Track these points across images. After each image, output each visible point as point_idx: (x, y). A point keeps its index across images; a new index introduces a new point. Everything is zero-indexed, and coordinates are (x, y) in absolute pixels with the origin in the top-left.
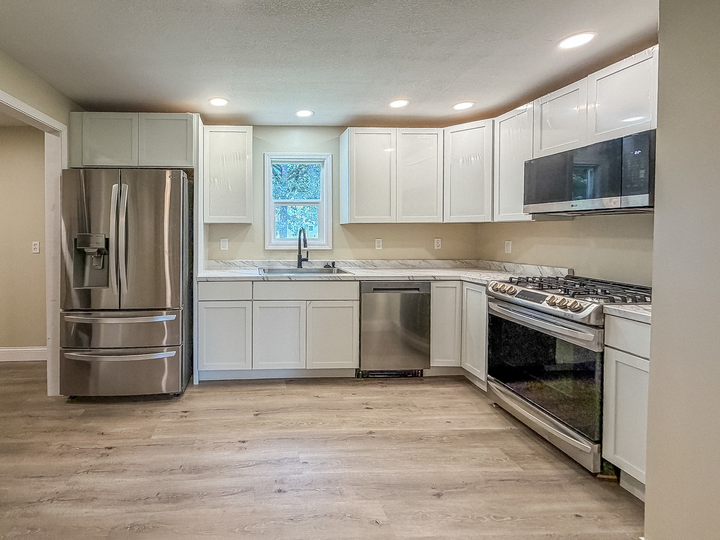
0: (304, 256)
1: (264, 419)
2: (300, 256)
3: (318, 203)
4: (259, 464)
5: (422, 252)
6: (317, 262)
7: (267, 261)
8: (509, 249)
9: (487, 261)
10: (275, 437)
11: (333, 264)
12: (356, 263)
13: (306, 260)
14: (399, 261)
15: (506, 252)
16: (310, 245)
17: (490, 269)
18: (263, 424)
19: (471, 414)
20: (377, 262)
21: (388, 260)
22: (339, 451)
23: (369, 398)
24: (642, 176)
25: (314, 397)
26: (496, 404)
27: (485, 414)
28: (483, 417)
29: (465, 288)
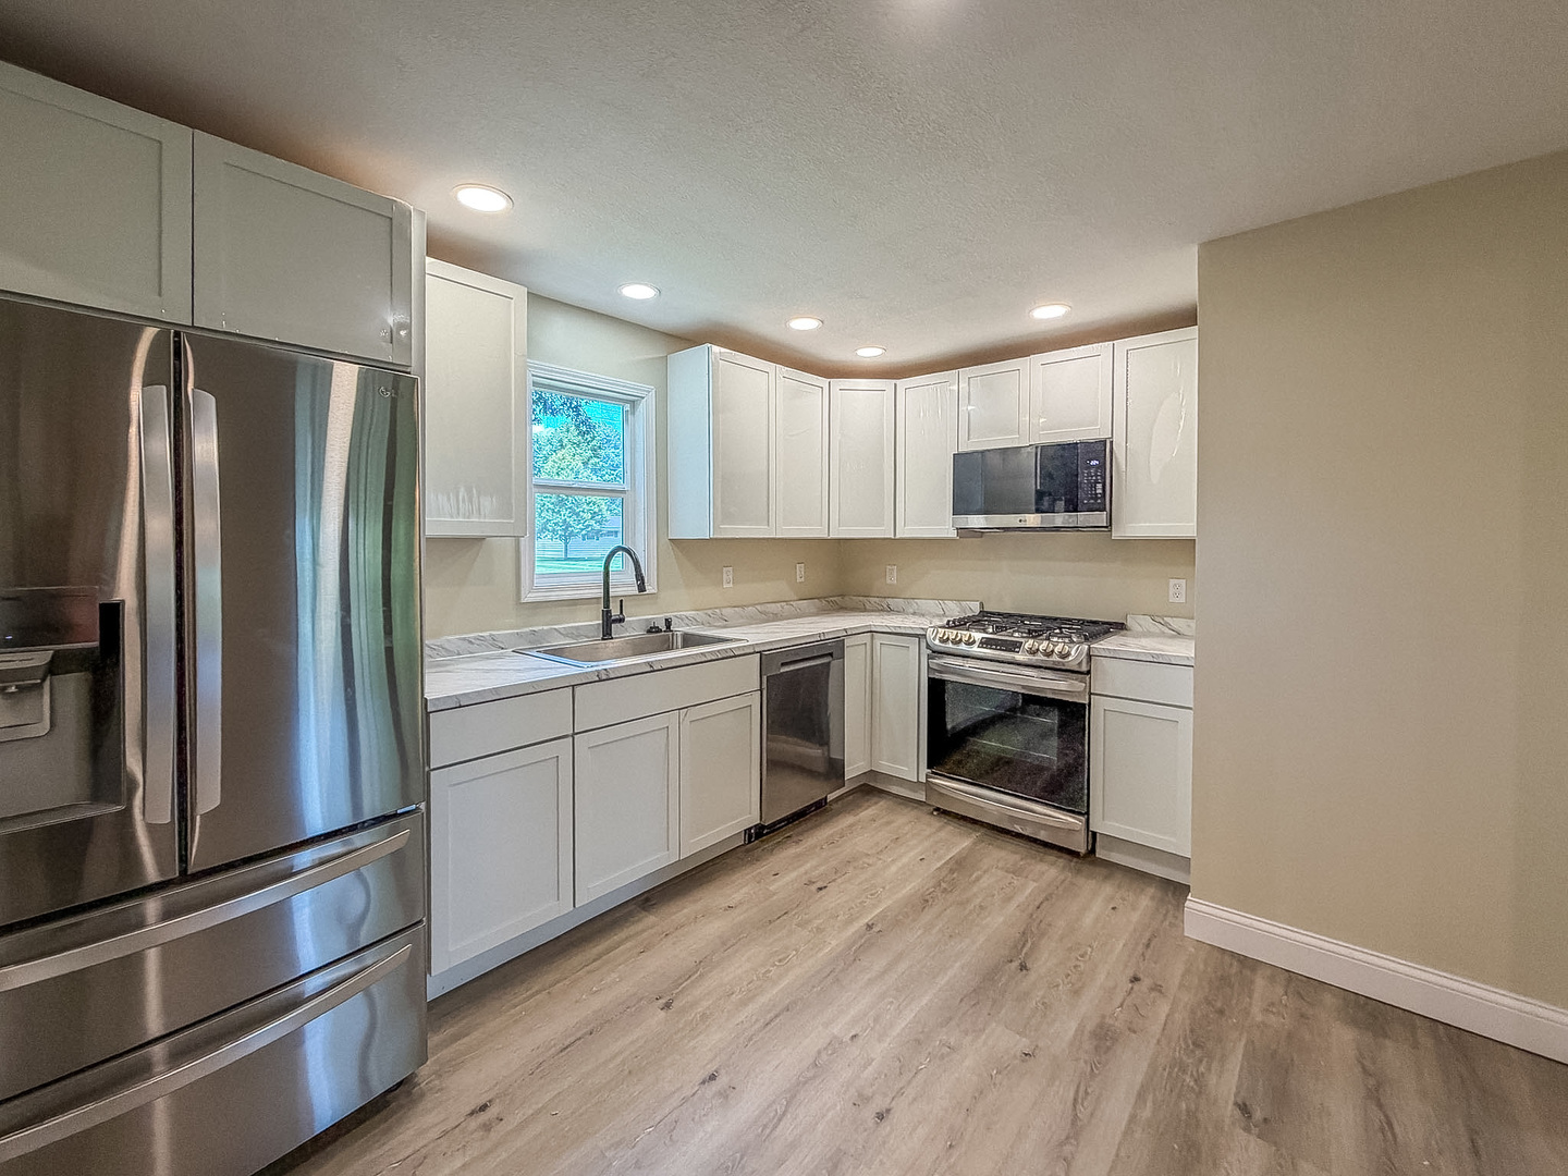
1: (694, 1004)
2: (607, 614)
3: (623, 492)
4: (792, 1096)
5: (780, 588)
6: (637, 619)
7: (527, 630)
8: (892, 578)
9: (861, 598)
10: (756, 1027)
11: (668, 623)
13: (621, 620)
14: (758, 607)
15: (889, 581)
16: (616, 586)
17: (865, 610)
18: (704, 1017)
19: (929, 836)
20: (728, 612)
21: (743, 607)
22: (871, 982)
23: (802, 870)
24: (1099, 491)
25: (725, 910)
26: (938, 809)
27: (940, 829)
28: (942, 834)
29: (877, 643)
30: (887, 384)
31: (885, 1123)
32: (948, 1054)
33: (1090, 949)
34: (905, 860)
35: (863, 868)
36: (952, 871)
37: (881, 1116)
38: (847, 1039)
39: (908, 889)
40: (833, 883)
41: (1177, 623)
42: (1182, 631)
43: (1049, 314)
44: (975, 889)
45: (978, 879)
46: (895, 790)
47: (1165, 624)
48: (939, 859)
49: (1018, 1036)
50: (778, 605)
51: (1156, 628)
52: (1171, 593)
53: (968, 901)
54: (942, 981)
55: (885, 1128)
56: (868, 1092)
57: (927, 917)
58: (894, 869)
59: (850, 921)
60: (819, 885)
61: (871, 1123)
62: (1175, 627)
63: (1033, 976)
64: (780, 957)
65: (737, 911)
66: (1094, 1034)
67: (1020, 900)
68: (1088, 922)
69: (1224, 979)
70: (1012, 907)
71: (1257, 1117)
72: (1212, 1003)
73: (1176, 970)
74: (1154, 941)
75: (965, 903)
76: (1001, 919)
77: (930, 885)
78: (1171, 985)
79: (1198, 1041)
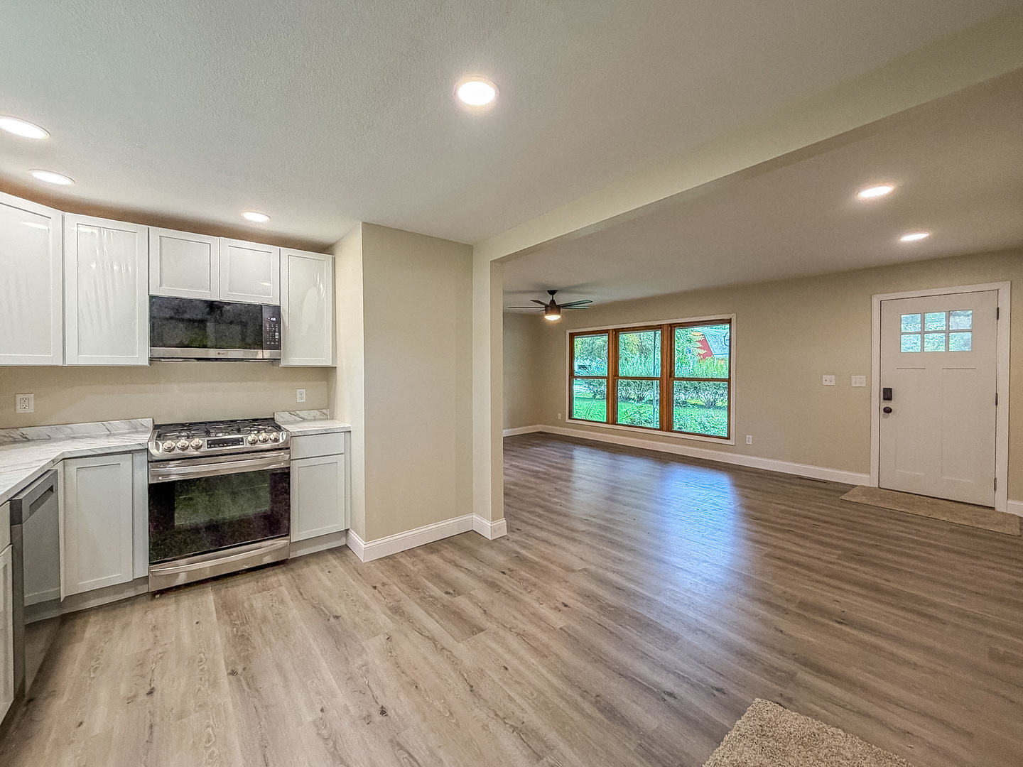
8: (26, 407)
19: (177, 609)
24: (277, 337)
26: (156, 593)
27: (178, 602)
28: (186, 604)
31: (388, 713)
32: (367, 668)
33: (346, 591)
34: (186, 631)
35: (161, 658)
36: (229, 614)
37: (383, 712)
38: (321, 714)
39: (217, 641)
42: (306, 417)
44: (259, 610)
45: (251, 606)
47: (297, 415)
48: (210, 615)
49: (377, 637)
51: (292, 418)
52: (298, 397)
53: (264, 617)
55: (391, 712)
56: (365, 714)
57: (257, 641)
58: (186, 640)
61: (384, 718)
62: (301, 415)
63: (345, 616)
64: (204, 740)
66: (393, 613)
67: (287, 597)
68: (328, 583)
69: (393, 566)
70: (291, 604)
71: (452, 591)
72: (402, 576)
73: (379, 575)
74: (359, 572)
75: (264, 620)
76: (295, 611)
77: (229, 629)
78: (385, 580)
79: (415, 587)
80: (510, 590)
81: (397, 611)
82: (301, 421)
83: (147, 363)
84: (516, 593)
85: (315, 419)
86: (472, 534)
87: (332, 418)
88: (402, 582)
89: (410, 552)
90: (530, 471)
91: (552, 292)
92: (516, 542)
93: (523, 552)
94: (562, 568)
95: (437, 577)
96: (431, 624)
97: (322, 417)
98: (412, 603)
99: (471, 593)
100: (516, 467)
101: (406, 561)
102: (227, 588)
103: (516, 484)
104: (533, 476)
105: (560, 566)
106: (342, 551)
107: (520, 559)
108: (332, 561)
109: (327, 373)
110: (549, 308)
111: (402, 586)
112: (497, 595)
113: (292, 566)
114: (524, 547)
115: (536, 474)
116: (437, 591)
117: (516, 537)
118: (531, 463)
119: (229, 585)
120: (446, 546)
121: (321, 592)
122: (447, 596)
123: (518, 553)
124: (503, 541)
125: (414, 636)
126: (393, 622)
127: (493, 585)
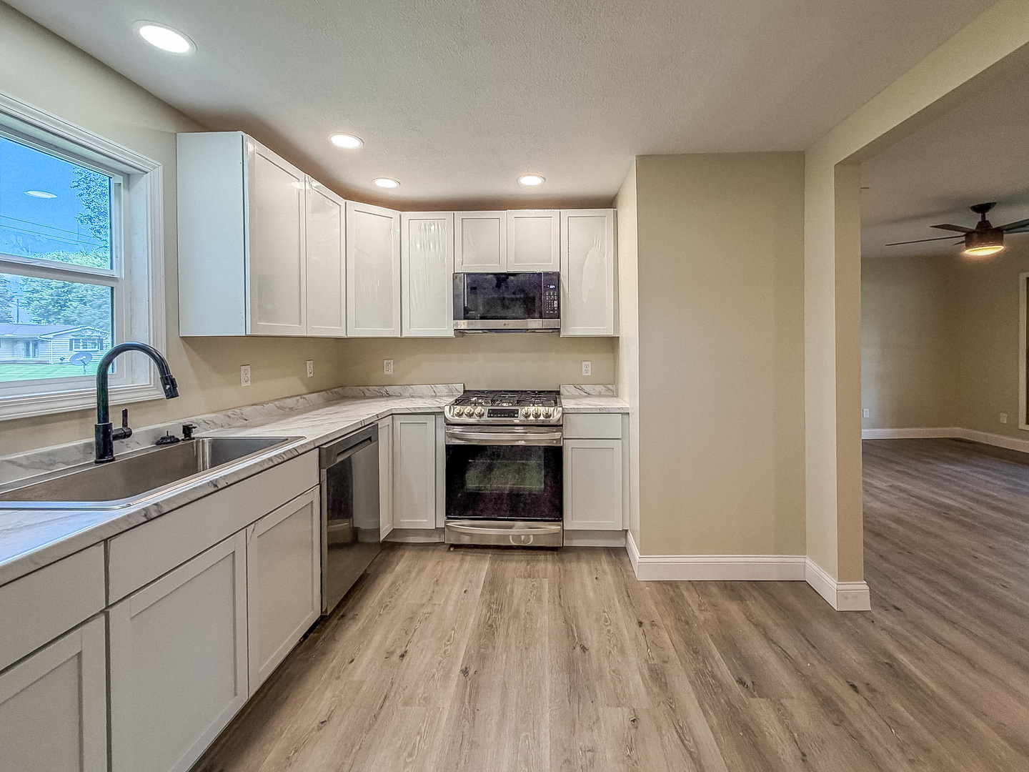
0: (116, 424)
2: (103, 429)
5: (292, 384)
8: (389, 369)
9: (360, 388)
11: (189, 430)
12: (215, 421)
13: (127, 435)
14: (276, 403)
15: (386, 373)
16: (117, 393)
17: (366, 397)
19: (459, 569)
20: (248, 411)
21: (262, 404)
22: (500, 725)
23: (374, 644)
24: (556, 305)
25: (319, 729)
26: (452, 546)
27: (462, 560)
28: (467, 565)
29: (397, 423)
30: (394, 214)
32: (593, 757)
33: (606, 614)
34: (454, 597)
35: (426, 619)
36: (492, 593)
39: (472, 622)
40: (410, 645)
41: (587, 388)
42: (590, 392)
43: (531, 182)
44: (516, 601)
45: (512, 591)
46: (412, 540)
47: (582, 390)
48: (477, 586)
49: (619, 708)
50: (294, 399)
51: (577, 392)
52: (584, 370)
53: (517, 611)
54: (547, 690)
57: (500, 640)
58: (450, 608)
59: (447, 676)
60: (399, 652)
62: (586, 390)
63: (593, 651)
64: (408, 750)
65: (334, 721)
66: (651, 676)
67: (546, 596)
68: (591, 594)
69: (672, 600)
70: (546, 604)
71: (749, 683)
72: (679, 620)
73: (653, 608)
74: (629, 590)
75: (516, 615)
76: (546, 617)
77: (485, 611)
78: (657, 617)
79: (694, 649)
80: (866, 735)
81: (657, 676)
82: (586, 397)
83: (452, 334)
84: (879, 750)
85: (600, 395)
86: (801, 587)
87: (617, 396)
88: (677, 630)
89: (700, 586)
90: (931, 503)
91: (982, 209)
92: (891, 632)
93: (903, 658)
94: (1005, 738)
95: (731, 645)
96: (702, 729)
97: (607, 393)
98: (683, 674)
99: (784, 701)
100: (901, 490)
101: (691, 598)
102: (502, 560)
103: (898, 521)
104: (939, 513)
105: (999, 727)
106: (619, 553)
107: (893, 670)
108: (605, 564)
109: (611, 343)
110: (975, 235)
111: (676, 638)
112: (832, 730)
113: (564, 556)
114: (907, 650)
115: (945, 512)
116: (725, 671)
117: (888, 619)
118: (933, 489)
119: (505, 558)
120: (755, 594)
121: (580, 603)
122: (737, 688)
123: (889, 656)
124: (861, 621)
125: (671, 736)
126: (648, 694)
127: (827, 705)
